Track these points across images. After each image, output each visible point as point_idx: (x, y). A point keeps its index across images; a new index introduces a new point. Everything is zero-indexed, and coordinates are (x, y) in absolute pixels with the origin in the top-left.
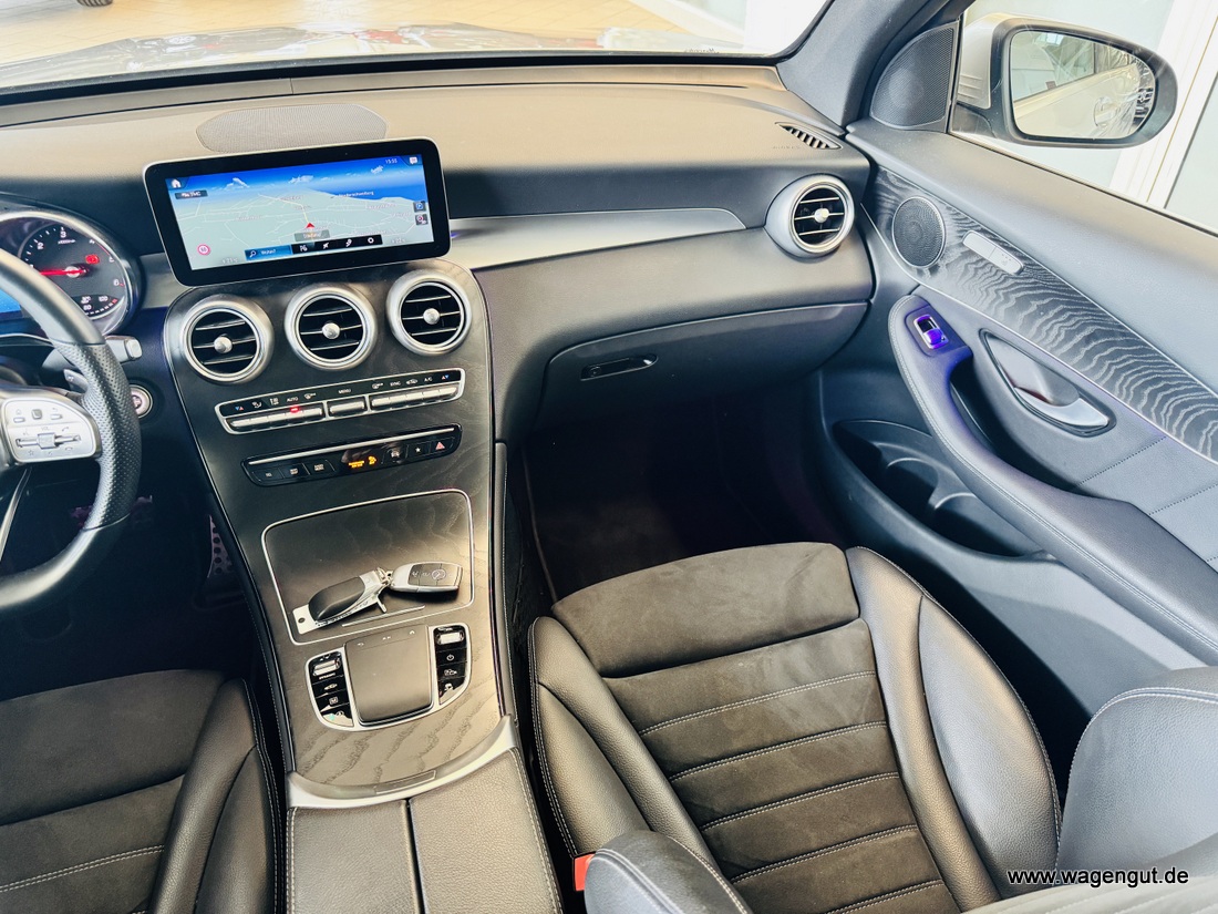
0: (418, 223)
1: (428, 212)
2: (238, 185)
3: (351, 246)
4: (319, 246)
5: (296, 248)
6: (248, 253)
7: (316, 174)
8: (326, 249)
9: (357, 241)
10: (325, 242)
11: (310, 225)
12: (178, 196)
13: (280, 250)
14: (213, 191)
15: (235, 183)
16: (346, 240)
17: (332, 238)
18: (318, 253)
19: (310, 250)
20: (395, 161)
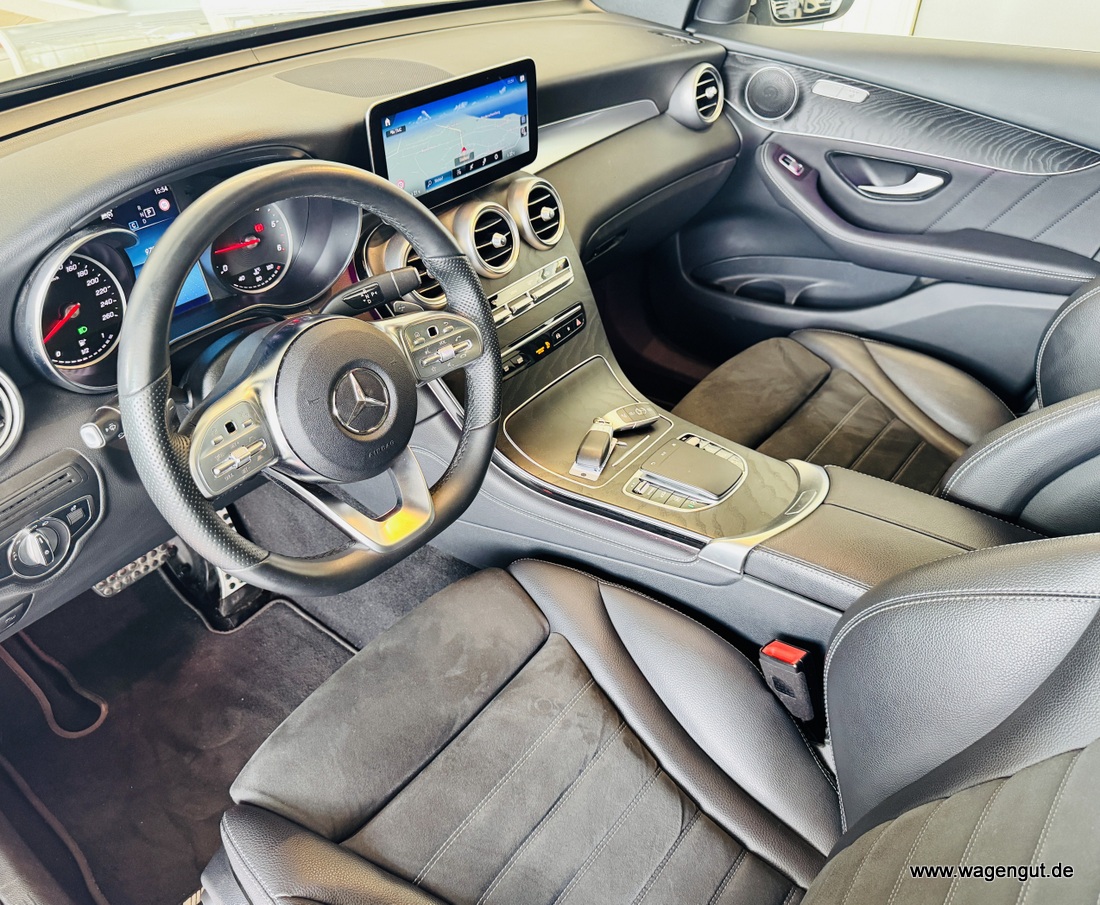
0: (522, 135)
1: (527, 125)
2: (424, 119)
3: (486, 164)
4: (466, 169)
5: (454, 173)
6: (427, 183)
7: (469, 100)
8: (473, 170)
9: (490, 159)
10: (470, 164)
11: (464, 149)
12: (388, 134)
13: (446, 176)
14: (410, 126)
15: (424, 116)
16: (482, 159)
17: (476, 158)
18: (467, 175)
19: (463, 173)
20: (512, 81)
